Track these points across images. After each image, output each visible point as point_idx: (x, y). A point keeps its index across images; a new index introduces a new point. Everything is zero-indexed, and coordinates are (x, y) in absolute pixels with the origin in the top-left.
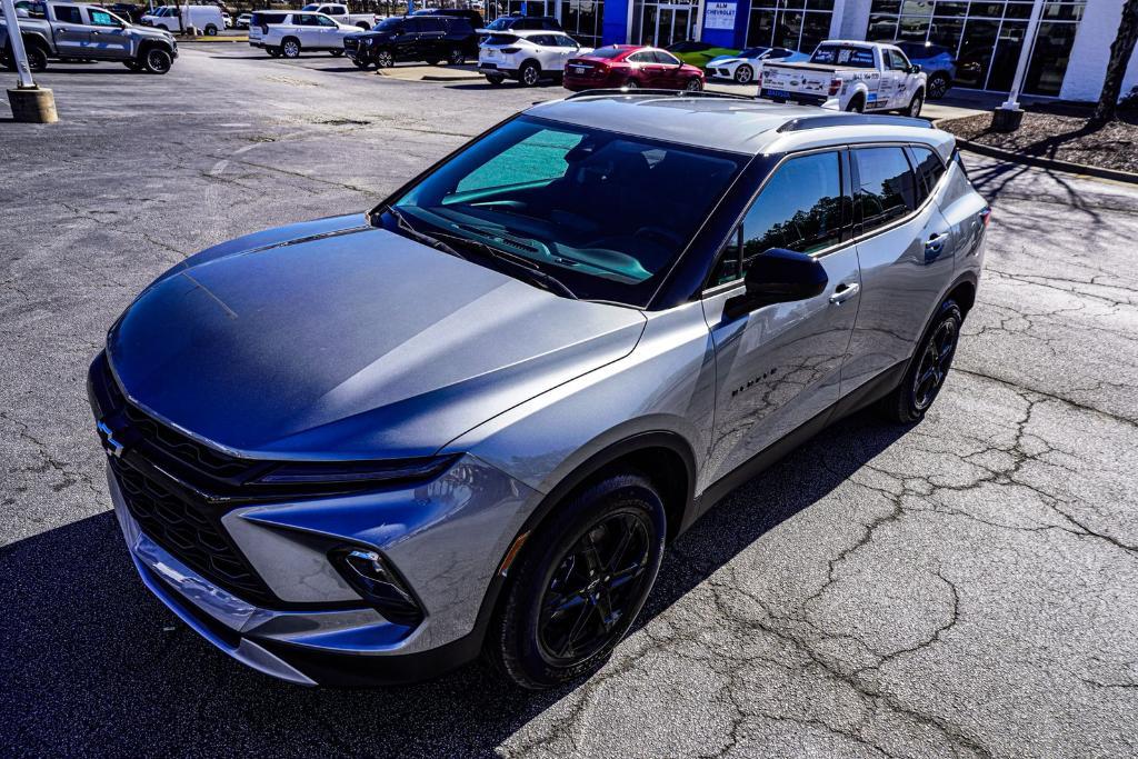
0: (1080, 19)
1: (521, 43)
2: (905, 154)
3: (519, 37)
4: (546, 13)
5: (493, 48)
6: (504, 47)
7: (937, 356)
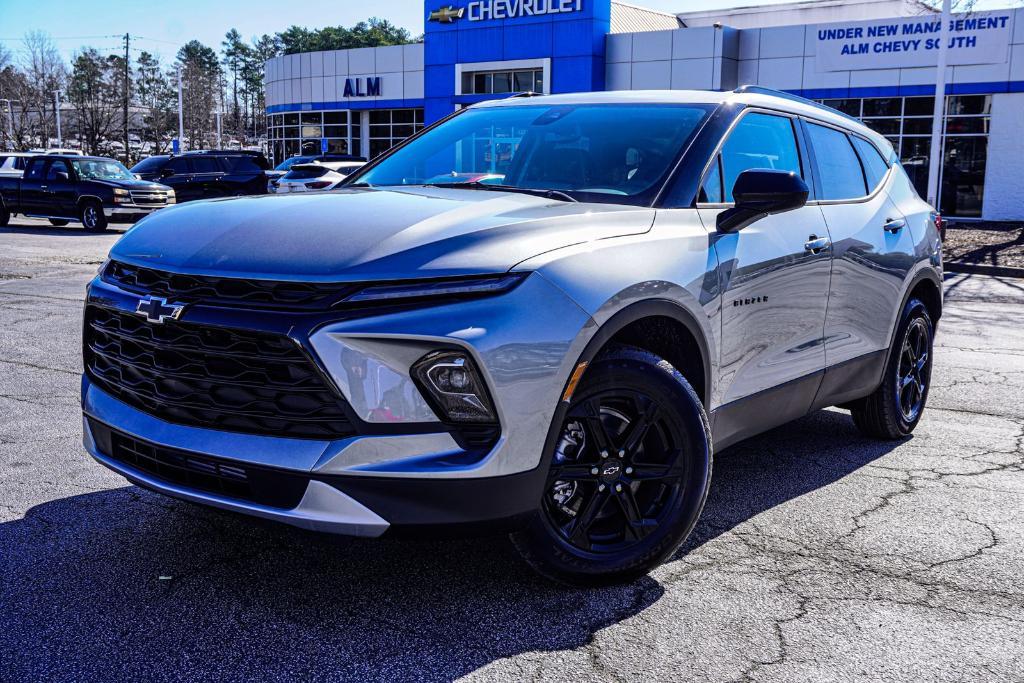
0: (988, 132)
1: (330, 176)
2: (849, 140)
3: (329, 169)
4: (349, 153)
5: (294, 183)
6: (309, 181)
7: (915, 361)
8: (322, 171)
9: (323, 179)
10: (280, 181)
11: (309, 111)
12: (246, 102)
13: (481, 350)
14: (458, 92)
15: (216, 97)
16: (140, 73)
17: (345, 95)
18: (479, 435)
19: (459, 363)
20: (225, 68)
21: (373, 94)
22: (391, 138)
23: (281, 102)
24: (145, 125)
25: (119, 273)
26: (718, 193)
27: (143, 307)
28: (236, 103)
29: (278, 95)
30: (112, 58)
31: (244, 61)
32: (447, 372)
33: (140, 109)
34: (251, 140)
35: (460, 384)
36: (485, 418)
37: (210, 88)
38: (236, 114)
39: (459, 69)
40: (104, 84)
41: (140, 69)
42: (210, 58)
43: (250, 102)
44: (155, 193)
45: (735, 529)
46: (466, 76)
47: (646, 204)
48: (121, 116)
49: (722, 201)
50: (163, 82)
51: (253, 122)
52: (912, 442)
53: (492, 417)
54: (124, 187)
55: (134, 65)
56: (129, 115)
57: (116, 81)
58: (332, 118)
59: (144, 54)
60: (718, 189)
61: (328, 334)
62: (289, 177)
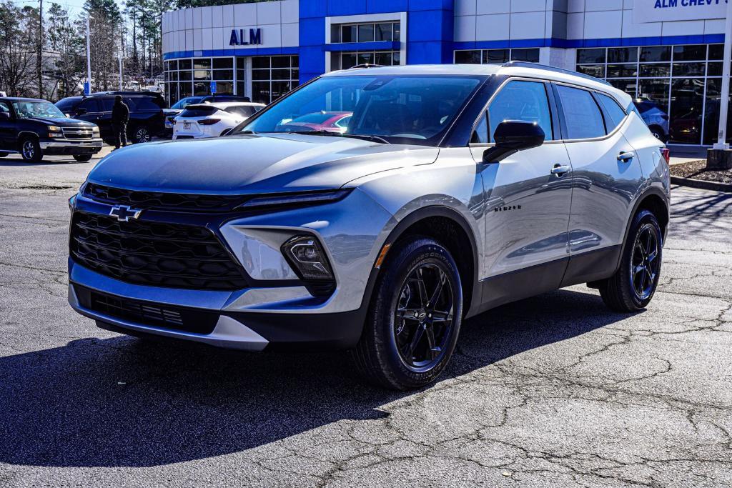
1: (219, 114)
2: (593, 97)
3: (218, 109)
4: (235, 93)
5: (189, 120)
6: (202, 118)
7: (646, 255)
8: (212, 110)
9: (213, 117)
10: (177, 118)
11: (199, 57)
12: (144, 46)
13: (325, 236)
14: (328, 41)
15: (118, 42)
16: (51, 22)
17: (231, 44)
18: (323, 287)
19: (311, 243)
20: (125, 17)
21: (255, 43)
22: (271, 80)
23: (176, 50)
24: (57, 68)
25: (94, 191)
26: (486, 136)
27: (115, 212)
28: (135, 47)
29: (173, 44)
30: (27, 8)
31: (143, 11)
32: (303, 249)
33: (52, 54)
34: (149, 80)
35: (310, 256)
36: (325, 277)
37: (112, 35)
38: (135, 58)
39: (329, 21)
40: (20, 31)
41: (51, 19)
42: (112, 9)
43: (147, 47)
44: (83, 130)
45: (497, 363)
46: (335, 27)
47: (434, 145)
48: (35, 60)
49: (489, 142)
50: (71, 30)
51: (150, 64)
52: (644, 314)
53: (331, 277)
54: (56, 124)
55: (46, 16)
56: (43, 59)
57: (30, 29)
58: (220, 63)
59: (54, 5)
60: (486, 134)
61: (231, 226)
62: (184, 115)
